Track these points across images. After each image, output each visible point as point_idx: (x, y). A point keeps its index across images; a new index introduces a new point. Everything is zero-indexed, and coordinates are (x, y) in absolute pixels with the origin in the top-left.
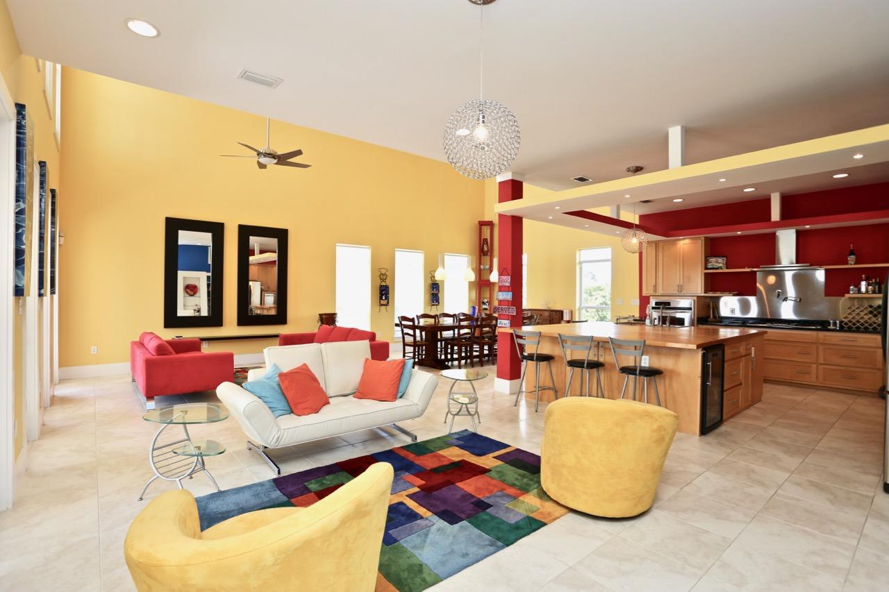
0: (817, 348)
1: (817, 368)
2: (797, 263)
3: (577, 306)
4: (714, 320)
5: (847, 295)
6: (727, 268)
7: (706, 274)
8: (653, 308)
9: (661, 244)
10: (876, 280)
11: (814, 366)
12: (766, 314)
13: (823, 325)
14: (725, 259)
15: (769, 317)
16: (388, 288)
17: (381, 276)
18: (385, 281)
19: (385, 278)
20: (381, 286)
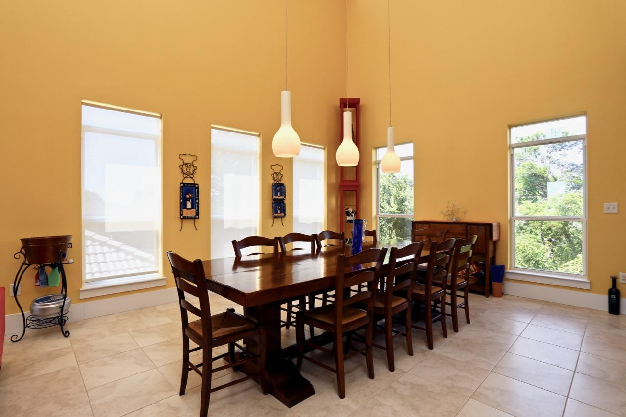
3: (509, 215)
16: (197, 188)
17: (185, 168)
18: (191, 176)
19: (191, 172)
20: (184, 184)
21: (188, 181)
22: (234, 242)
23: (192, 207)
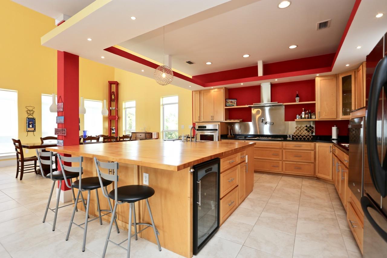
0: (282, 151)
1: (282, 163)
2: (271, 102)
3: (161, 130)
4: (230, 136)
5: (296, 120)
6: (237, 106)
7: (225, 109)
8: (197, 130)
9: (202, 92)
10: (309, 111)
11: (281, 162)
12: (258, 133)
13: (284, 138)
14: (236, 101)
15: (259, 134)
16: (35, 120)
17: (28, 112)
18: (32, 115)
19: (32, 113)
20: (28, 118)
21: (30, 117)
22: (41, 138)
23: (33, 127)
